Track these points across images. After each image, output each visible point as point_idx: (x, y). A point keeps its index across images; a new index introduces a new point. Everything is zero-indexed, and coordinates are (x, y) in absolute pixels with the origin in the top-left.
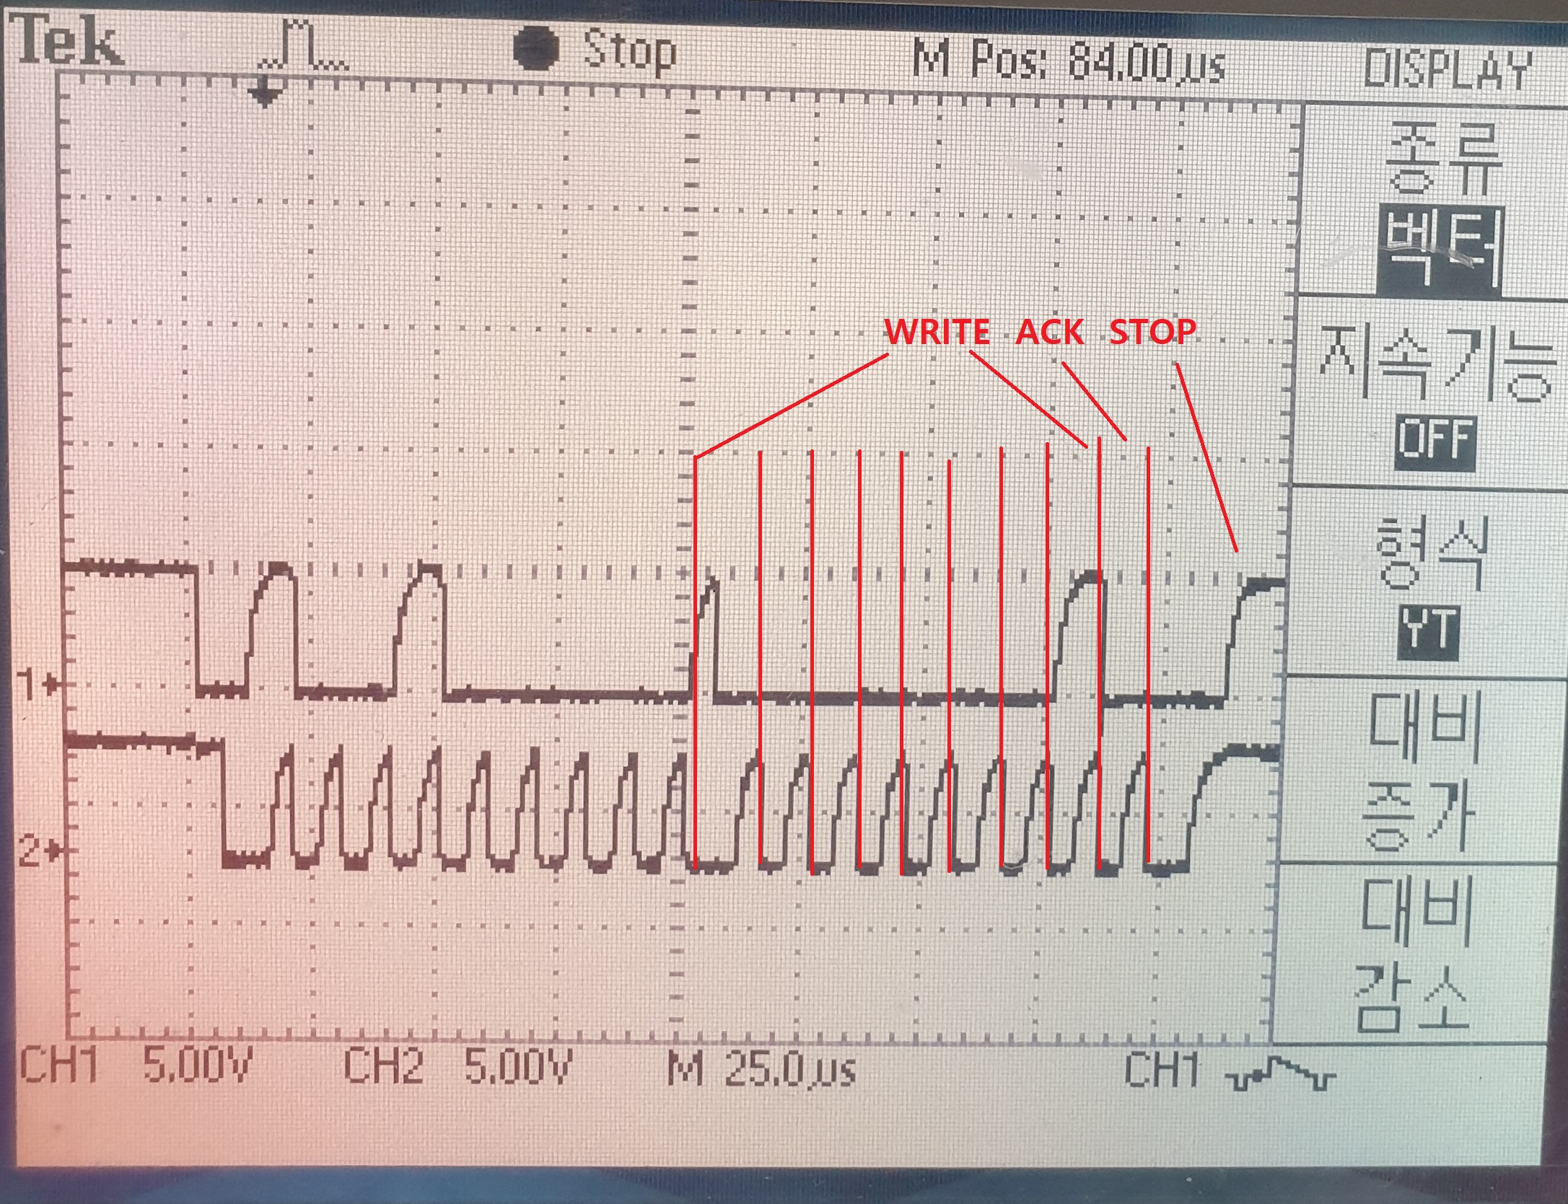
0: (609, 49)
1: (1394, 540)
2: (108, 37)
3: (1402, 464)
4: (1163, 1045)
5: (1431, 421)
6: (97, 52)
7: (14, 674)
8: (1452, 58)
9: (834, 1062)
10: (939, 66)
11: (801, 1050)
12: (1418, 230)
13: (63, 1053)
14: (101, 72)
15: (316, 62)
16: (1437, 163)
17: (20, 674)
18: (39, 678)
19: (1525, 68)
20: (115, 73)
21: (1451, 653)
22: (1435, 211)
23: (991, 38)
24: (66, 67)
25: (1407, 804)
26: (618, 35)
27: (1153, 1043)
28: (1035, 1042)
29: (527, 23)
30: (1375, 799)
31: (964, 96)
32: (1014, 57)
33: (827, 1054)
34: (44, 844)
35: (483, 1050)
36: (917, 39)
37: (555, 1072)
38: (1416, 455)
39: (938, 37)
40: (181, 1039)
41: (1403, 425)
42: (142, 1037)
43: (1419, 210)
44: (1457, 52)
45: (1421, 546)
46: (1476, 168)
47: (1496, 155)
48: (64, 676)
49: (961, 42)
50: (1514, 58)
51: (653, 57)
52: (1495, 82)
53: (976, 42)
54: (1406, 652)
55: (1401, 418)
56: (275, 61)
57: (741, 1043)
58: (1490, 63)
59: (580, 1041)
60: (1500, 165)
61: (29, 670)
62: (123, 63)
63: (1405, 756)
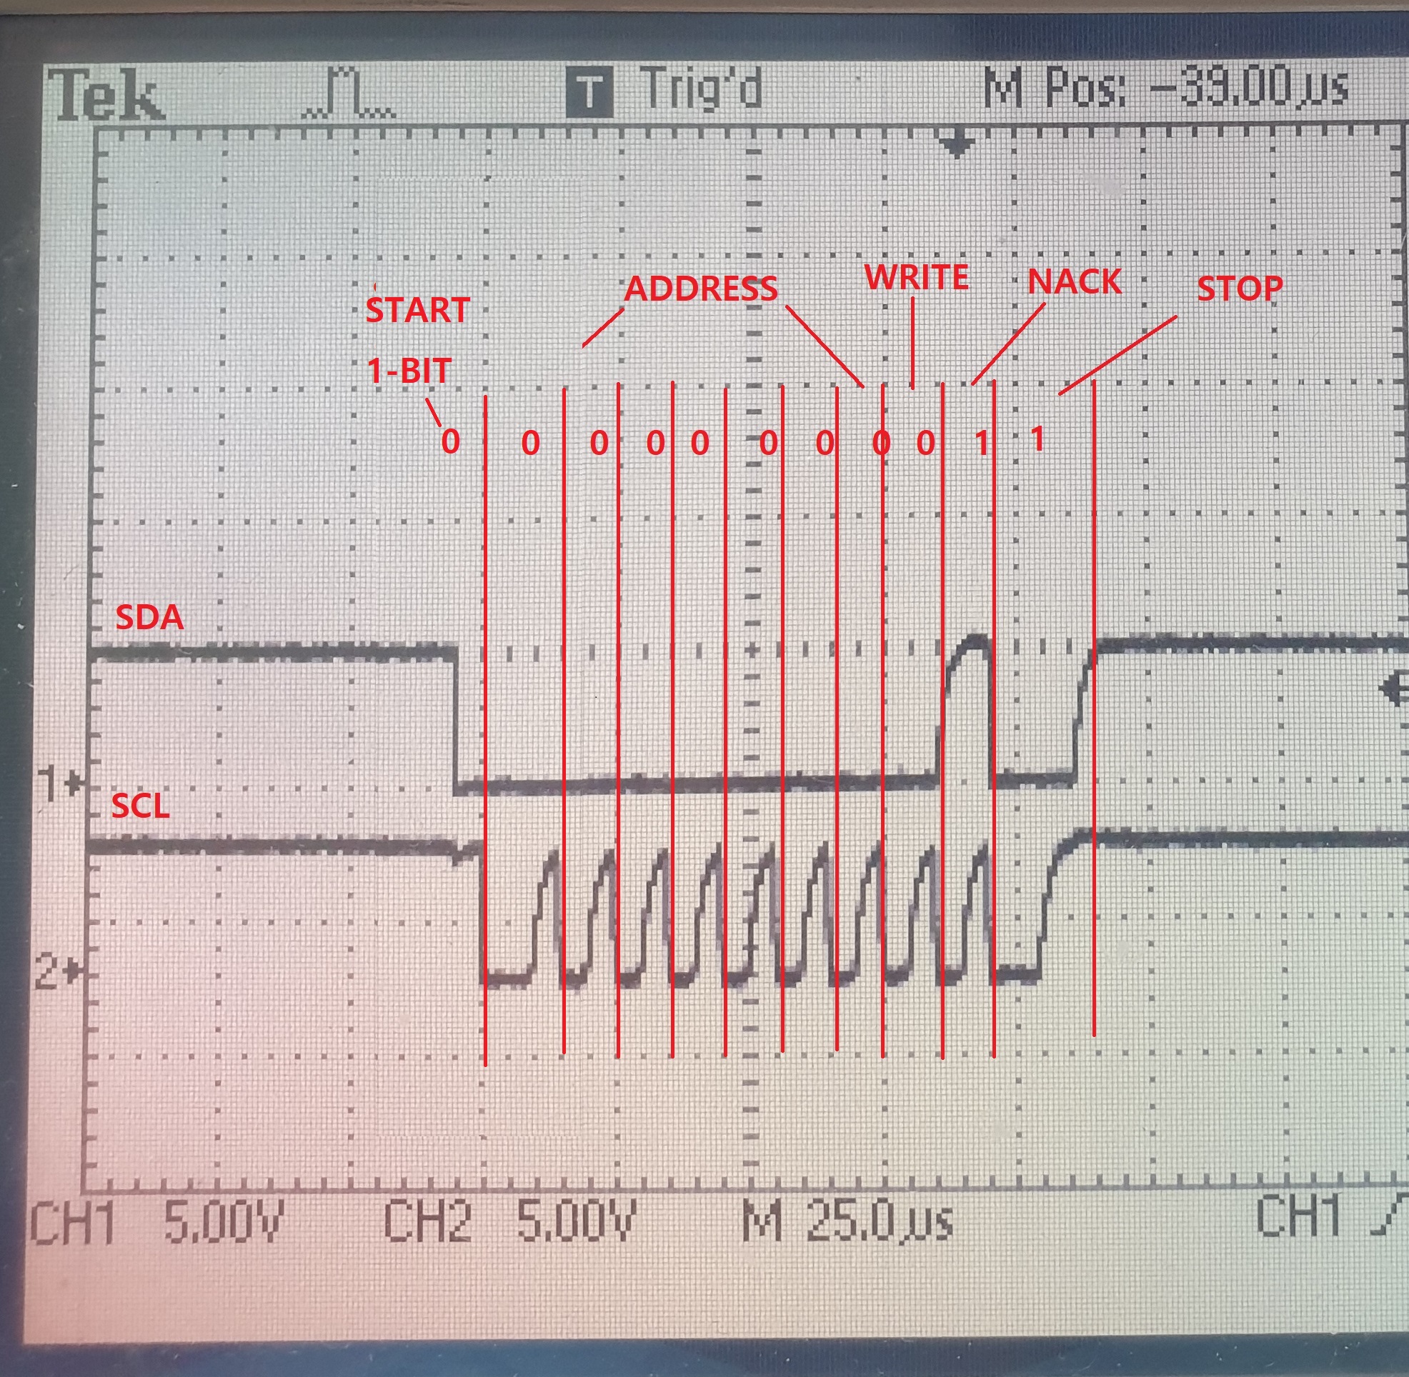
2: (148, 91)
4: (1298, 1186)
6: (138, 107)
7: (35, 772)
9: (928, 1213)
10: (1011, 96)
11: (891, 1197)
13: (77, 1211)
14: (141, 128)
15: (362, 111)
17: (40, 772)
18: (60, 776)
20: (155, 127)
23: (1067, 65)
24: (106, 123)
26: (674, 73)
27: (1287, 1185)
28: (1153, 1185)
31: (1040, 127)
32: (1091, 84)
33: (921, 1202)
34: (63, 964)
36: (987, 68)
37: (618, 1227)
39: (1011, 65)
40: (207, 1192)
42: (163, 1190)
48: (88, 775)
49: (1034, 71)
53: (1050, 69)
56: (320, 110)
57: (824, 1191)
59: (644, 1189)
61: (51, 768)
62: (164, 117)
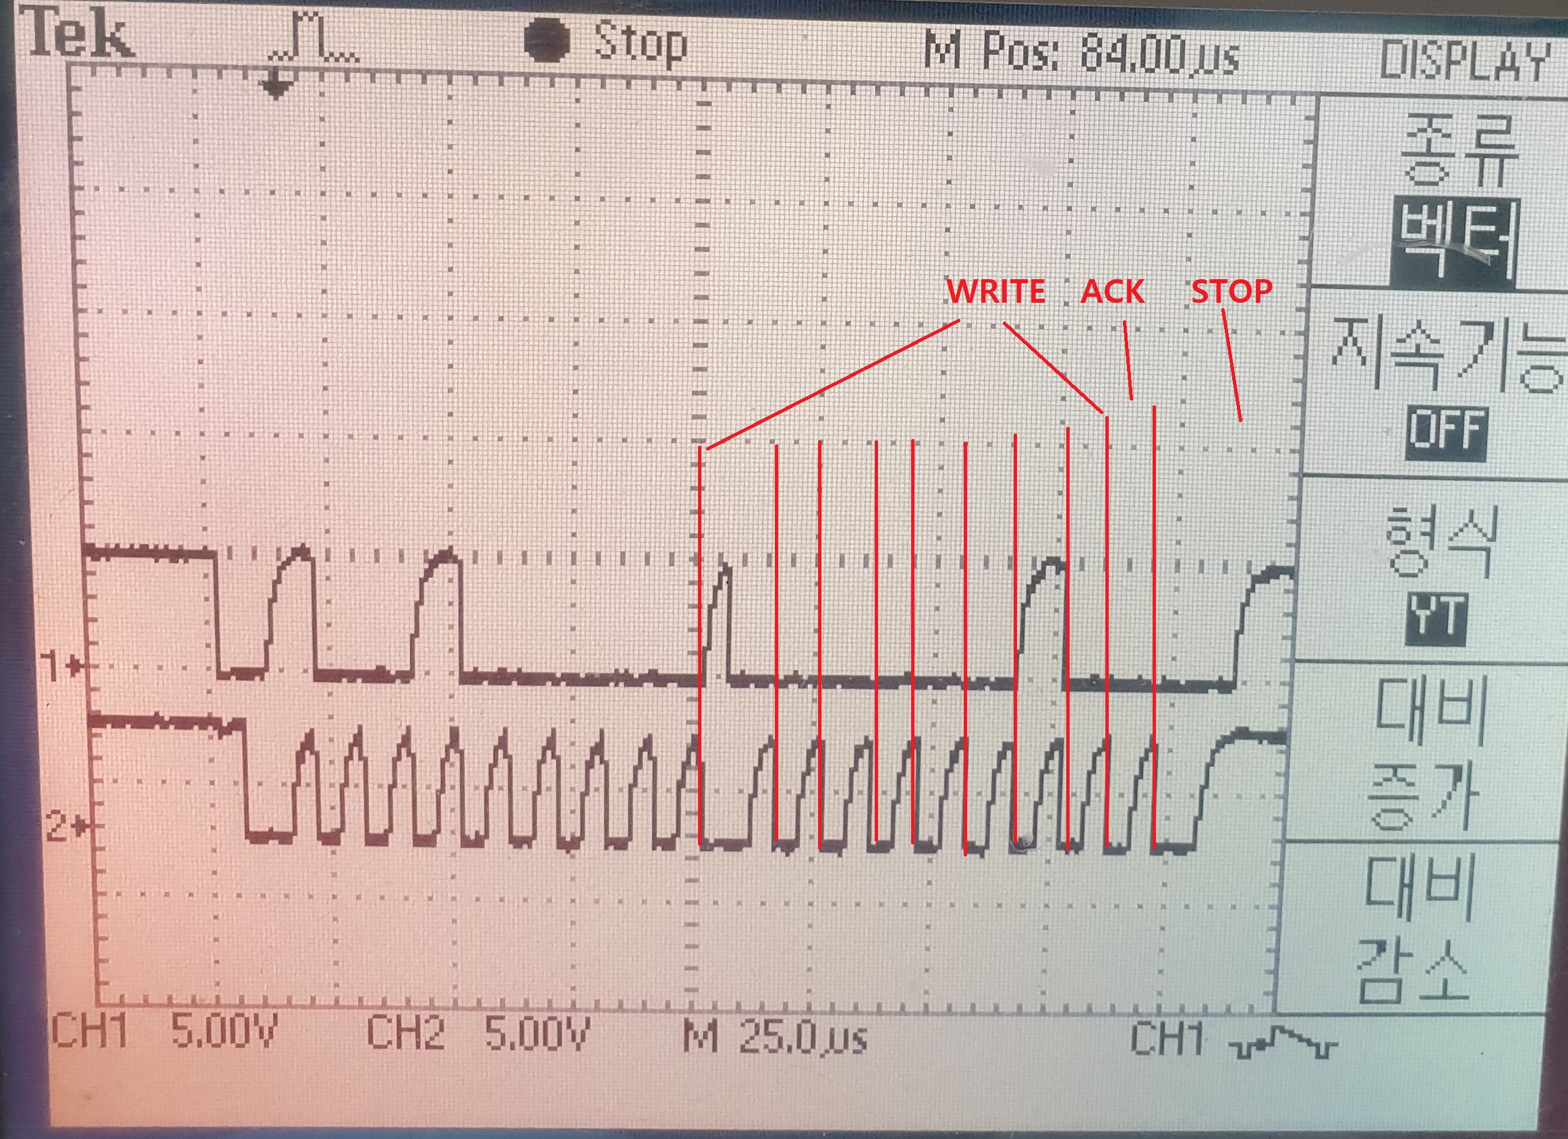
0: (619, 40)
1: (1403, 529)
2: (118, 29)
3: (1413, 454)
4: (1169, 1015)
5: (1443, 412)
6: (108, 44)
7: (38, 656)
8: (1469, 49)
9: (846, 1032)
10: (950, 58)
11: (813, 1019)
12: (1433, 222)
13: (93, 1021)
14: (112, 64)
15: (327, 55)
16: (1453, 155)
17: (43, 656)
18: (62, 660)
19: (1543, 60)
20: (125, 65)
21: (1459, 639)
22: (1450, 203)
23: (1003, 29)
24: (78, 59)
25: (1412, 784)
26: (629, 27)
27: (1159, 1013)
28: (1043, 1011)
29: (537, 15)
30: (1381, 780)
31: (976, 88)
32: (1026, 49)
33: (840, 1024)
34: (71, 820)
35: (502, 1018)
36: (928, 31)
37: (574, 1039)
38: (1427, 445)
39: (951, 28)
40: (208, 1006)
41: (1414, 417)
42: (170, 1003)
43: (1434, 203)
44: (1475, 44)
45: (1431, 534)
46: (1492, 160)
47: (1512, 147)
48: (87, 657)
49: (973, 34)
50: (1533, 50)
51: (664, 49)
52: (1513, 73)
53: (988, 34)
54: (1414, 638)
55: (1412, 409)
56: (286, 53)
57: (755, 1012)
58: (1509, 54)
59: (597, 1009)
60: (1516, 157)
61: (53, 652)
62: (133, 55)
63: (1411, 739)
